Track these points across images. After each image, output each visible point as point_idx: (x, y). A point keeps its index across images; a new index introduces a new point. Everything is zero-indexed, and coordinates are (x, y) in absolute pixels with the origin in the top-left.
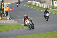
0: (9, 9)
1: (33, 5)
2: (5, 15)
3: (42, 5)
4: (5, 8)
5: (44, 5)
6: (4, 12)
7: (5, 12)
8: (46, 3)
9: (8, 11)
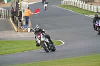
0: (31, 13)
1: (72, 6)
2: (24, 23)
3: (88, 7)
4: (24, 11)
5: (93, 6)
6: (21, 18)
7: (23, 19)
8: (96, 3)
9: (29, 17)
